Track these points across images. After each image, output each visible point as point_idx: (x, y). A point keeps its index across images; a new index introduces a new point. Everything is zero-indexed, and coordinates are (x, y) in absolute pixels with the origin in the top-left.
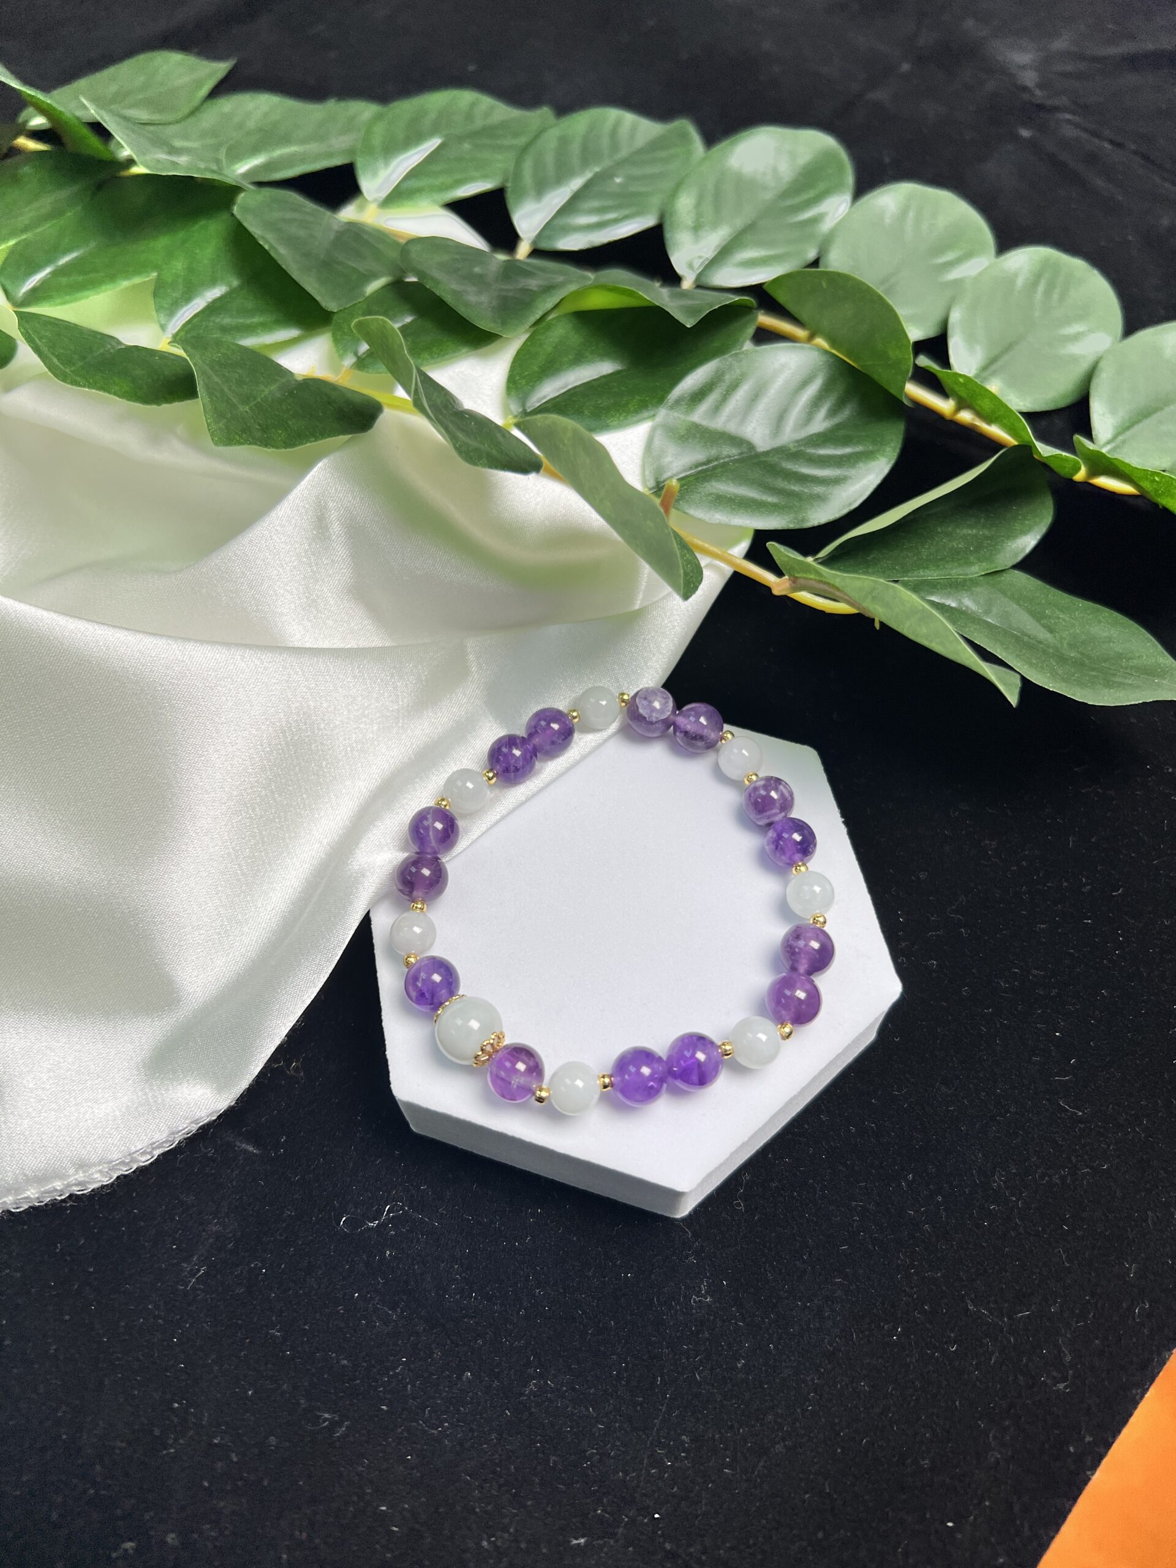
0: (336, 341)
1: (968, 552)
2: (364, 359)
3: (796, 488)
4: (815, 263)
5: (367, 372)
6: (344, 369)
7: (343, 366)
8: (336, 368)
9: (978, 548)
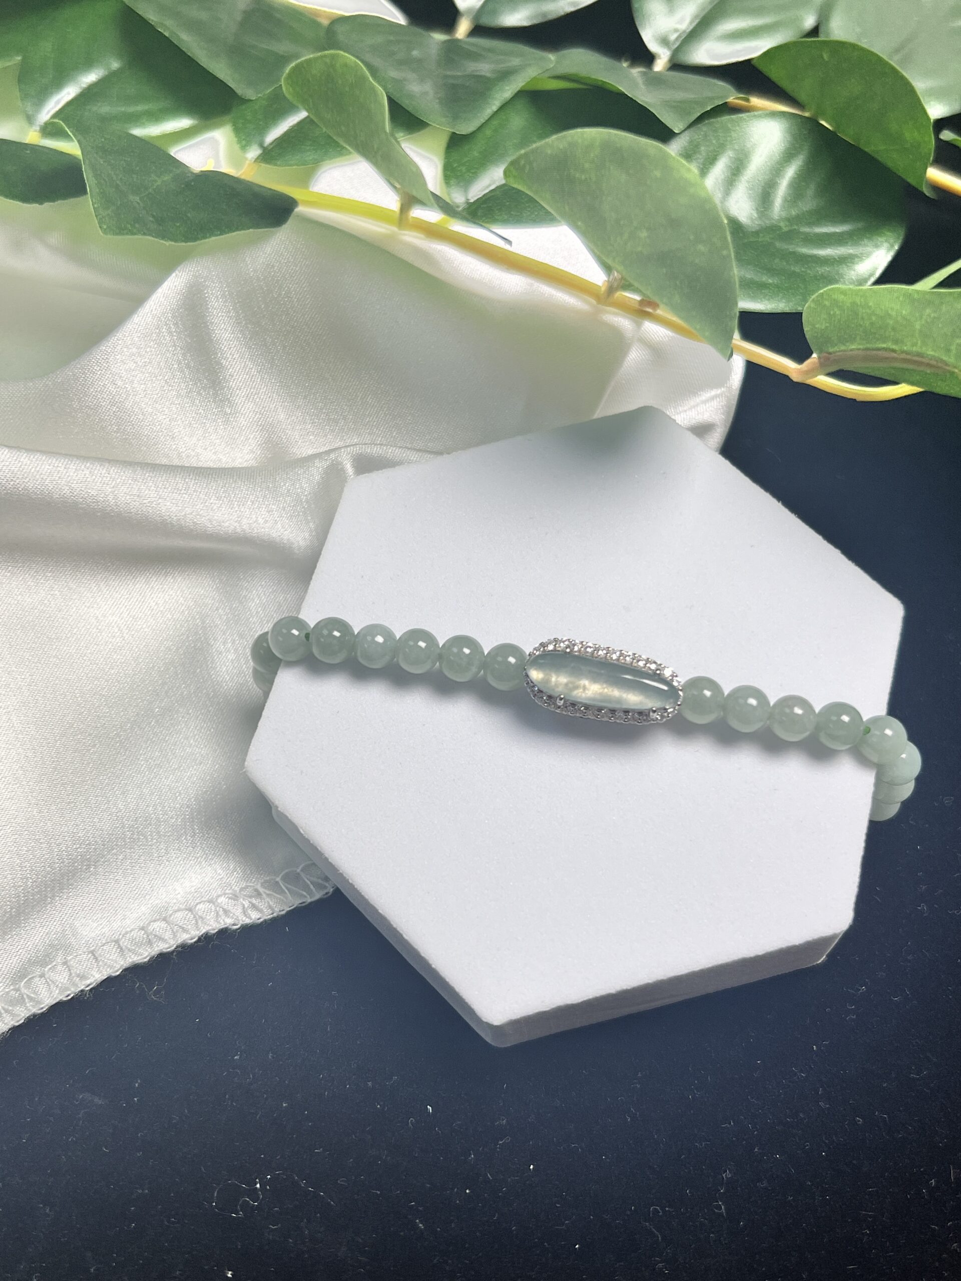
0: (237, 130)
2: (271, 150)
4: (815, 31)
5: (276, 165)
6: (247, 162)
7: (246, 159)
8: (238, 164)
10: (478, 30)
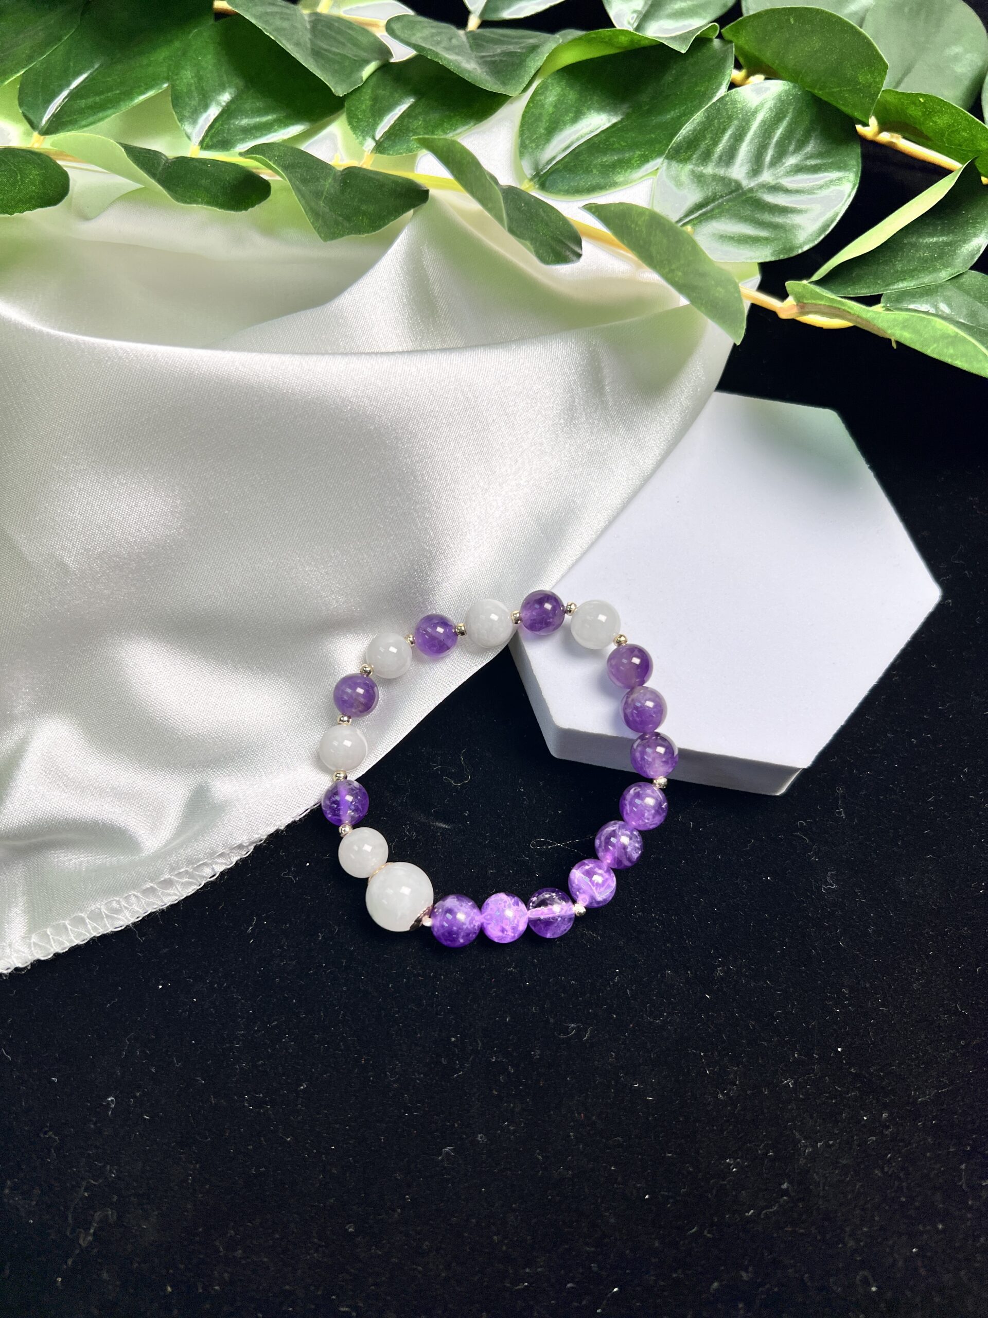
1: (934, 260)
2: (381, 143)
3: (779, 220)
5: (389, 154)
6: (366, 153)
7: (364, 151)
9: (941, 256)
10: (484, 24)
